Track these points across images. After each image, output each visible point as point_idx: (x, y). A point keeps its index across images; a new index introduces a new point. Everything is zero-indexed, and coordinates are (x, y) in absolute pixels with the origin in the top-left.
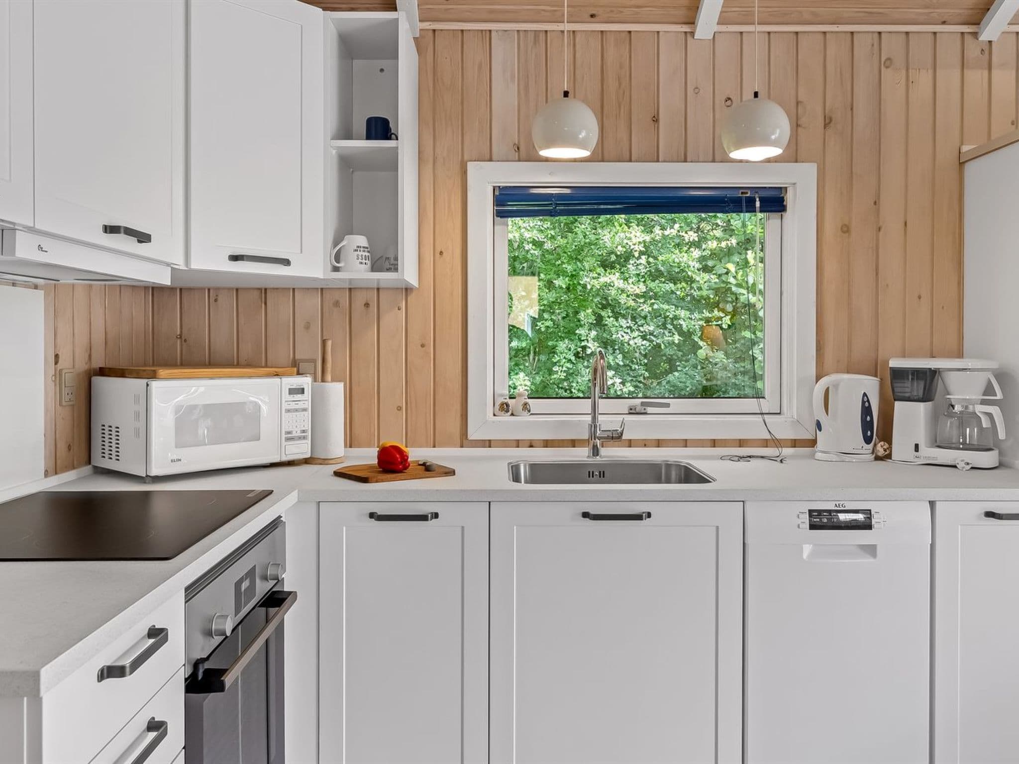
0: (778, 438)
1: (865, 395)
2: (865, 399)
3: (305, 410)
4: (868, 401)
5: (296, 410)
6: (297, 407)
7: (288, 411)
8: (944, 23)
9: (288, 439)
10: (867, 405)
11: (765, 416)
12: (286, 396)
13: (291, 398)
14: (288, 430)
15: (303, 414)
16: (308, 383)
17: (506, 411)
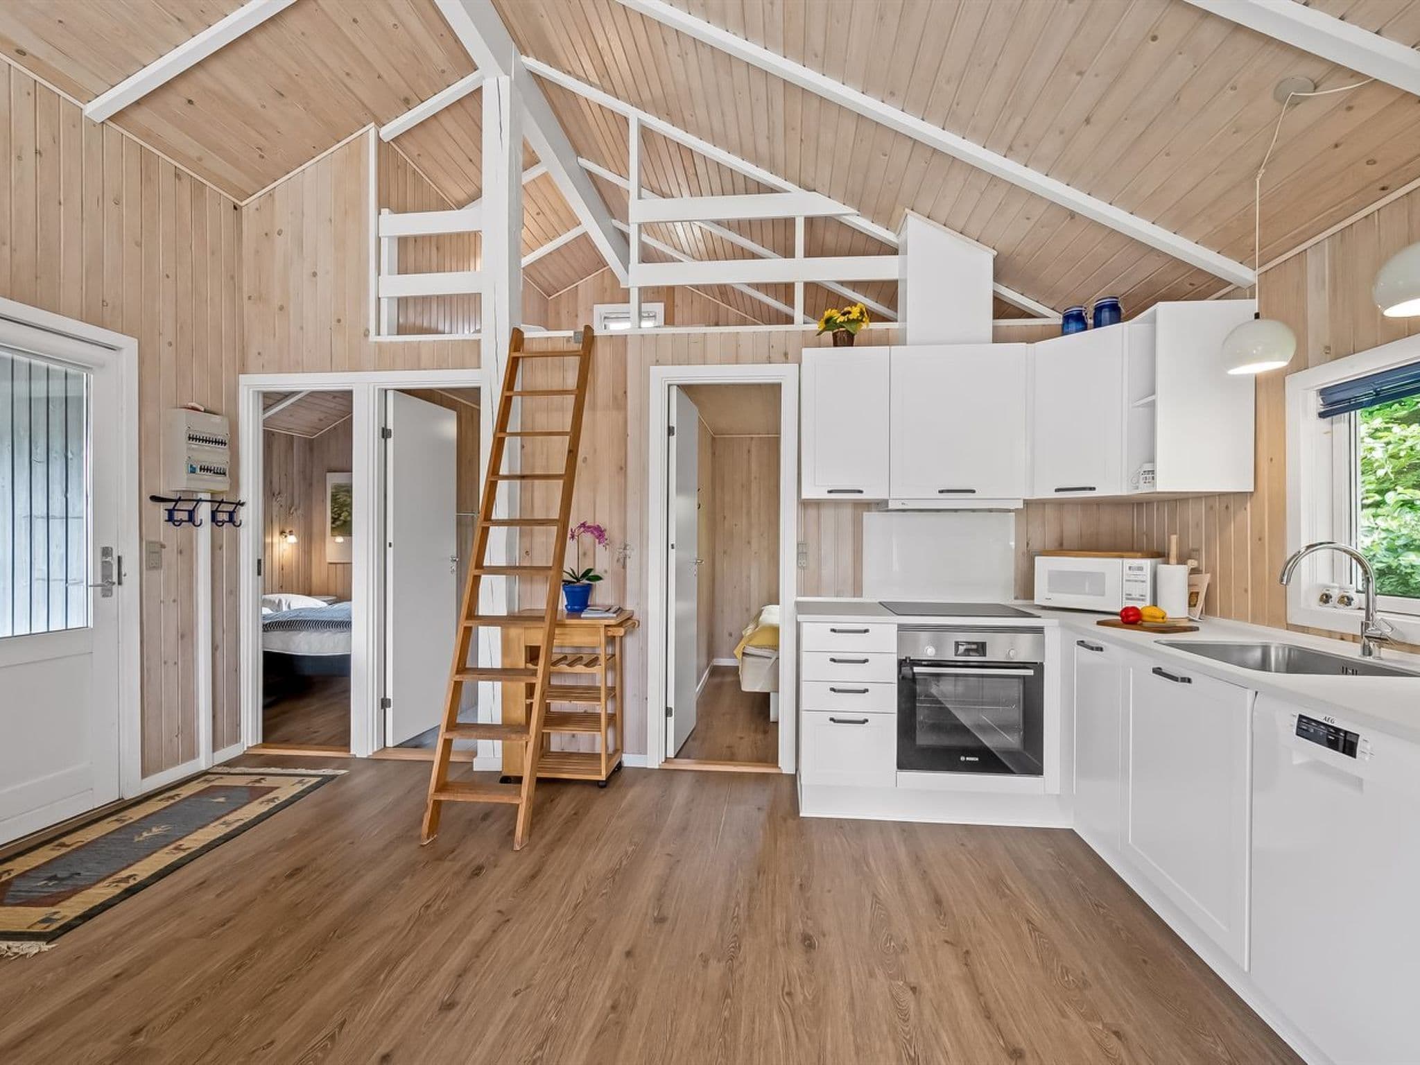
3: (1144, 582)
5: (1136, 581)
6: (1136, 579)
7: (1127, 581)
9: (1128, 599)
12: (1126, 571)
13: (1131, 572)
14: (1128, 592)
15: (1142, 584)
16: (1147, 563)
17: (1326, 602)
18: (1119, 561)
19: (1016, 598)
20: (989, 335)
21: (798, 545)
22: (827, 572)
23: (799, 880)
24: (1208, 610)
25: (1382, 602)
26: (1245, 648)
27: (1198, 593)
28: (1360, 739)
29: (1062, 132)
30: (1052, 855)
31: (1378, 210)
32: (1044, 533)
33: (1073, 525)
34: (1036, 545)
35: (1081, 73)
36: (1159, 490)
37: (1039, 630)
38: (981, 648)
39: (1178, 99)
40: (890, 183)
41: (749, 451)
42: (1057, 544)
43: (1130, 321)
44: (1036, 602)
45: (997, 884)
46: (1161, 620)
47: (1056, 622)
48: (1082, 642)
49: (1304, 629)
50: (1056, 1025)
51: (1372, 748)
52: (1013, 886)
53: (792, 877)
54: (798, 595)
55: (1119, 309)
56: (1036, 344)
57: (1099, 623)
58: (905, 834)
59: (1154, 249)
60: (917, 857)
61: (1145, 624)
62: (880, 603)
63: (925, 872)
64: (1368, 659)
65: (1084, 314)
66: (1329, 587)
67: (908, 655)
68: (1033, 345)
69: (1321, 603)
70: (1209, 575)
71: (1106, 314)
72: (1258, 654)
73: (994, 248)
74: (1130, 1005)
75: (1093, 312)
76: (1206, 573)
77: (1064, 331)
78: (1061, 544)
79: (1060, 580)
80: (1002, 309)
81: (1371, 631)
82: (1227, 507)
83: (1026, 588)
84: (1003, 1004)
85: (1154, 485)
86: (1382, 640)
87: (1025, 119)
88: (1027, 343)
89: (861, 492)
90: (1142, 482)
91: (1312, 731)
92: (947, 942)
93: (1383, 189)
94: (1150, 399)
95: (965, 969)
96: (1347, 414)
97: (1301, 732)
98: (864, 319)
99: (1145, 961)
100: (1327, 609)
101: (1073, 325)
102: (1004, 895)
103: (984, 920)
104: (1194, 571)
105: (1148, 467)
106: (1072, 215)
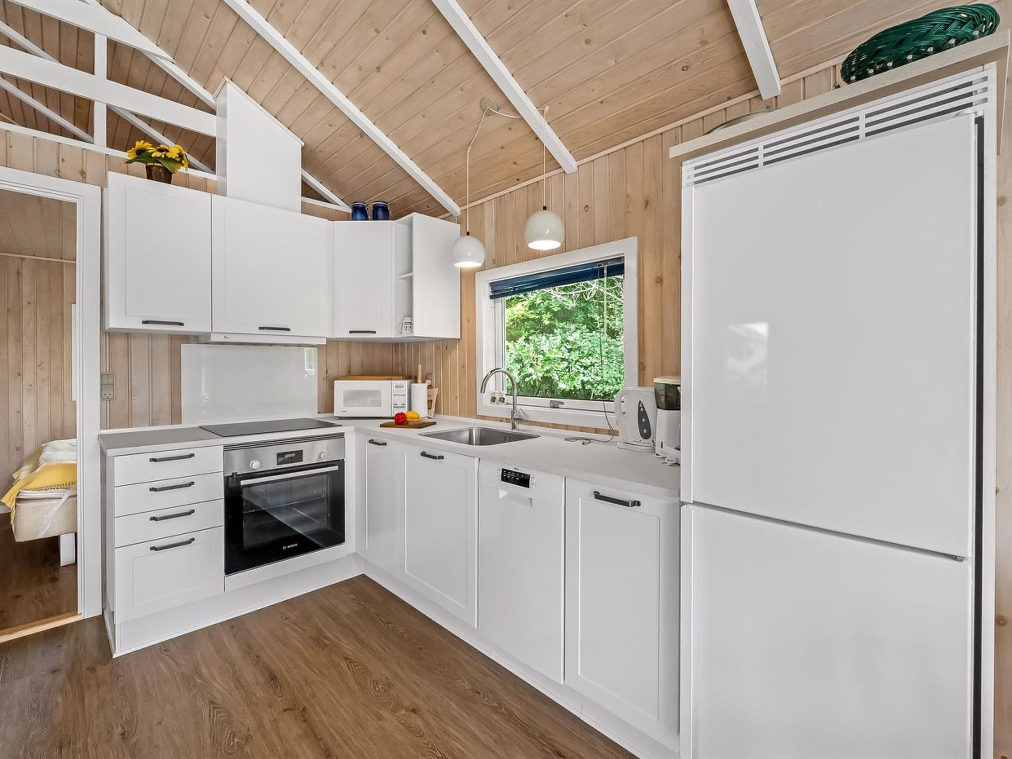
0: (614, 429)
1: (640, 402)
2: (641, 405)
3: (404, 395)
4: (643, 407)
5: (399, 395)
6: (400, 394)
7: (395, 395)
8: (729, 99)
9: (394, 407)
10: (642, 410)
11: (607, 414)
12: (394, 388)
13: (397, 389)
14: (395, 403)
15: (402, 397)
16: (405, 383)
17: (494, 401)
18: (389, 382)
19: (319, 413)
20: (299, 207)
21: (102, 376)
22: (139, 403)
23: (120, 728)
24: (437, 411)
25: (520, 400)
26: (460, 432)
27: (432, 401)
28: (531, 477)
29: (360, 69)
30: (353, 599)
31: (515, 190)
32: (338, 364)
33: (357, 358)
34: (333, 372)
35: (377, 31)
36: (415, 335)
37: (341, 435)
38: (299, 455)
39: (433, 82)
40: (210, 46)
41: (18, 273)
42: (347, 371)
43: (396, 221)
44: (336, 414)
45: (319, 641)
46: (417, 420)
47: (352, 428)
48: (372, 440)
49: (484, 418)
50: (376, 729)
51: (536, 482)
52: (330, 635)
53: (110, 732)
54: (102, 428)
55: (388, 211)
56: (335, 222)
57: (382, 426)
58: (234, 630)
59: (410, 176)
60: (248, 646)
61: (410, 423)
62: (201, 427)
63: (257, 657)
64: (515, 431)
65: (366, 209)
66: (495, 393)
67: (234, 472)
68: (332, 222)
69: (492, 402)
70: (437, 389)
71: (380, 213)
72: (466, 435)
73: (302, 139)
74: (417, 685)
75: (372, 209)
76: (435, 387)
77: (353, 217)
78: (350, 371)
79: (353, 397)
80: (307, 190)
81: (516, 416)
82: (446, 348)
83: (328, 405)
84: (338, 737)
85: (412, 332)
86: (520, 420)
87: (335, 46)
88: (329, 220)
89: (181, 324)
90: (404, 329)
91: (508, 477)
92: (285, 710)
93: (518, 180)
94: (410, 274)
95: (304, 725)
96: (501, 298)
97: (505, 479)
98: (183, 162)
99: (420, 649)
100: (494, 405)
101: (359, 215)
102: (326, 646)
103: (314, 674)
104: (430, 387)
105: (408, 320)
106: (362, 134)
